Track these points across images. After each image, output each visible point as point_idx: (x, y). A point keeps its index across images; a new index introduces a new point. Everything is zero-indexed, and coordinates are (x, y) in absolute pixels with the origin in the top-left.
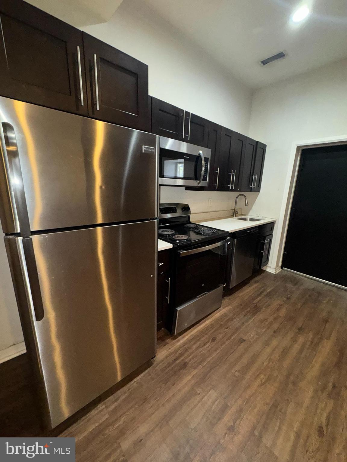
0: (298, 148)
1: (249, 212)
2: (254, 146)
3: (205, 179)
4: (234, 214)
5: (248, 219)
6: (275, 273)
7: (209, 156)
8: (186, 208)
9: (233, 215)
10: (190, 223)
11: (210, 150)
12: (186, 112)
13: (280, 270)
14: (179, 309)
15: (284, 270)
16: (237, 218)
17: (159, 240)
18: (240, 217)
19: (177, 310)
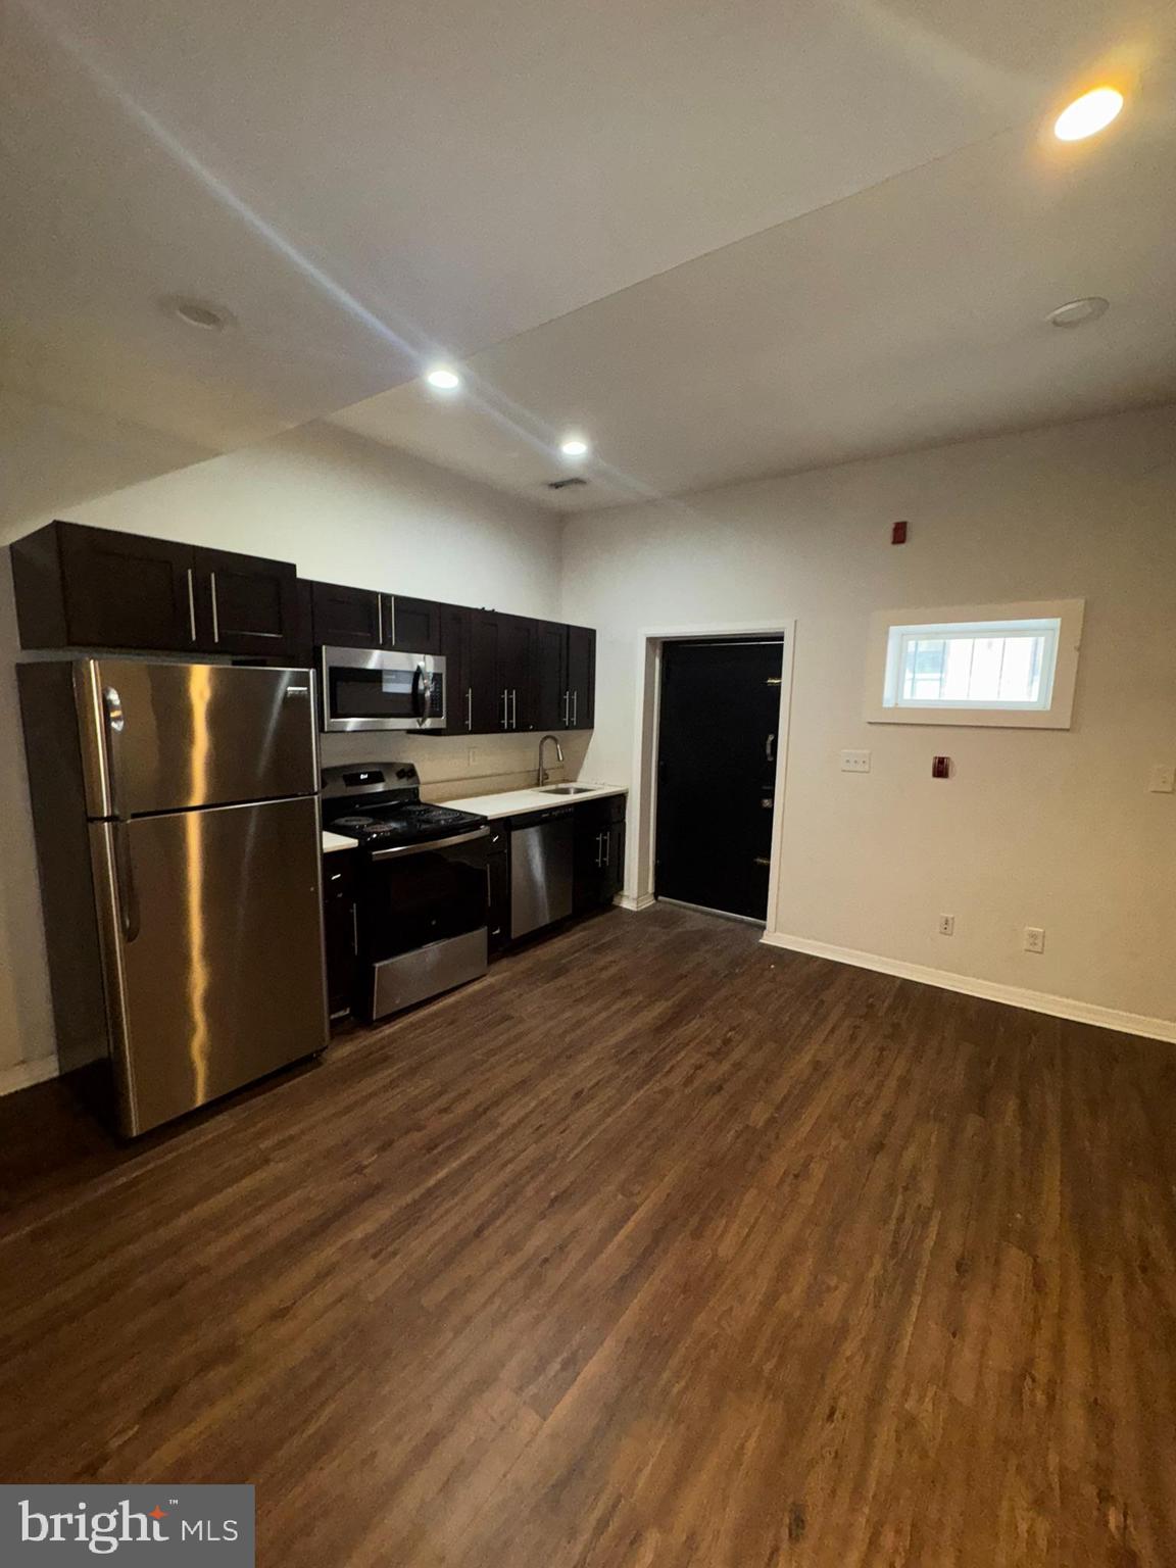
0: (651, 641)
1: (577, 772)
2: (561, 635)
3: (436, 714)
4: (539, 780)
5: (572, 791)
6: (636, 910)
7: (443, 670)
8: (409, 772)
9: (536, 781)
10: (419, 803)
11: (444, 658)
12: (383, 595)
13: (649, 902)
14: (377, 965)
15: (660, 902)
16: (543, 788)
17: (325, 833)
18: (553, 787)
19: (374, 968)
